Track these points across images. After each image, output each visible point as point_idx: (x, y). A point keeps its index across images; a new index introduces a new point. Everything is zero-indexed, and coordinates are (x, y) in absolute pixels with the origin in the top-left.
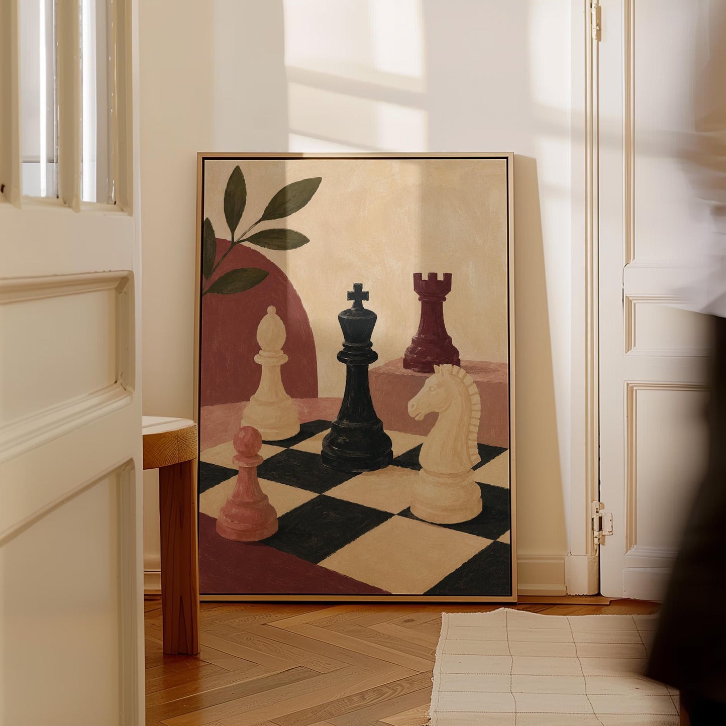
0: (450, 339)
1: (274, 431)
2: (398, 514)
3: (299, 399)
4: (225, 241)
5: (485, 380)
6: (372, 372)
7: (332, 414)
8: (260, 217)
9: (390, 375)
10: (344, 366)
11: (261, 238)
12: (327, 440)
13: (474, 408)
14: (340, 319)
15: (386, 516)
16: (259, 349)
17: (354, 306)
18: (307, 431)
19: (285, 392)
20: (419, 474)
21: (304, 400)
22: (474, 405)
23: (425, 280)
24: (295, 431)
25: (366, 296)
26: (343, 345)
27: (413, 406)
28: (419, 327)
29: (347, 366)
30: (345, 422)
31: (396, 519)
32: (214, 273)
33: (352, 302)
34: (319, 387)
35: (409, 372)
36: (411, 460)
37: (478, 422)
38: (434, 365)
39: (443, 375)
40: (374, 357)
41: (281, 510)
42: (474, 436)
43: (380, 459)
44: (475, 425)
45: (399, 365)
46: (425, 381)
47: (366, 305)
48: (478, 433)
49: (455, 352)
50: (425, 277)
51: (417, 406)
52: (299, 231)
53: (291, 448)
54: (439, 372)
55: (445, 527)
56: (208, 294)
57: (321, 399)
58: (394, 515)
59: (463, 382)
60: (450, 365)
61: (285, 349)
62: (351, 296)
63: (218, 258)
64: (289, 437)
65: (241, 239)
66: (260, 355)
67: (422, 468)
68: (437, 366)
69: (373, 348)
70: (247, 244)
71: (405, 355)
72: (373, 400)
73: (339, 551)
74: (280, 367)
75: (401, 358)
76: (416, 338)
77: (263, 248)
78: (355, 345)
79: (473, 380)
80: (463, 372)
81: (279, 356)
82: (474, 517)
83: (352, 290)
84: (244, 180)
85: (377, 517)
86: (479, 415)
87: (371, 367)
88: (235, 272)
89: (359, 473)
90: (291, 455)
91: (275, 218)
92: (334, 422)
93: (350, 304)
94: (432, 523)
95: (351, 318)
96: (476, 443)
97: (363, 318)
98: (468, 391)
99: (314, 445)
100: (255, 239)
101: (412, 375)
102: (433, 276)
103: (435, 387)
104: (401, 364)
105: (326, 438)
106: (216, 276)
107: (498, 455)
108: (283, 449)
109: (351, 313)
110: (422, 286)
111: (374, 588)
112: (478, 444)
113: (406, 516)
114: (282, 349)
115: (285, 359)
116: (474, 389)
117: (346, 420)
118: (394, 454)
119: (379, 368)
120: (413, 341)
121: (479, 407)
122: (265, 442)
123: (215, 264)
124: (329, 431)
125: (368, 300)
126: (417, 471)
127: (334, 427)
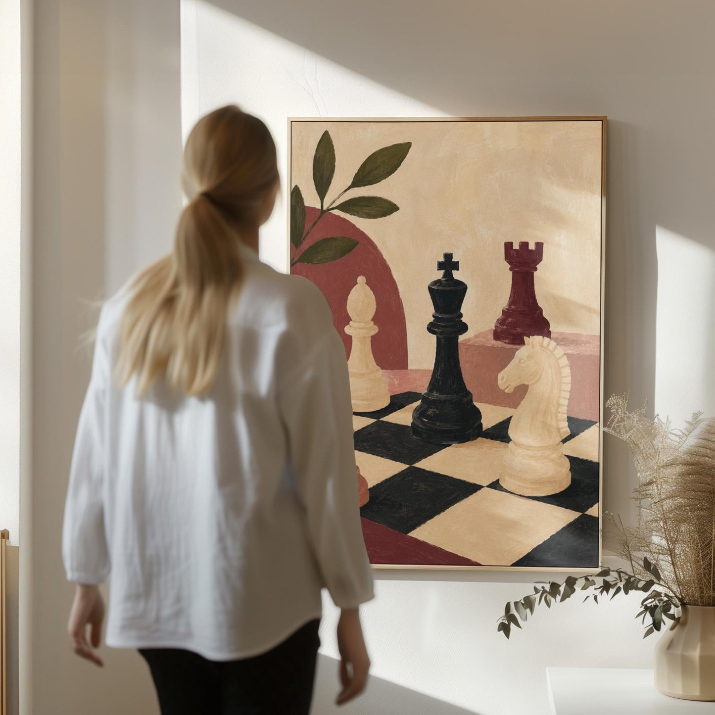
0: (541, 310)
1: (365, 403)
2: (487, 486)
3: (389, 371)
4: (314, 209)
5: (576, 353)
6: (462, 344)
7: (422, 386)
8: (350, 183)
9: (480, 347)
10: (434, 338)
11: (351, 206)
12: (417, 411)
13: (564, 380)
14: (430, 289)
15: (475, 488)
16: (349, 319)
17: (444, 276)
18: (397, 402)
19: (375, 364)
20: (508, 446)
21: (395, 371)
22: (563, 377)
23: (516, 250)
24: (385, 402)
25: (456, 266)
26: (434, 316)
27: (503, 378)
28: (510, 298)
29: (437, 338)
30: (435, 394)
31: (485, 490)
32: (304, 242)
33: (443, 272)
34: (409, 359)
35: (499, 344)
36: (500, 433)
37: (568, 395)
38: (525, 337)
39: (533, 347)
40: (464, 328)
41: (372, 481)
42: (564, 409)
43: (469, 431)
44: (564, 398)
45: (489, 336)
46: (515, 353)
47: (456, 275)
48: (568, 406)
49: (546, 324)
50: (516, 246)
51: (506, 379)
52: (390, 199)
53: (381, 419)
54: (529, 344)
55: (533, 500)
56: (298, 264)
57: (411, 370)
58: (483, 487)
59: (553, 354)
60: (541, 337)
61: (375, 320)
62: (441, 266)
63: (308, 226)
64: (379, 408)
65: (330, 208)
66: (350, 326)
67: (511, 440)
68: (527, 338)
69: (464, 319)
70: (336, 212)
71: (496, 326)
72: (463, 372)
73: (429, 522)
74: (370, 339)
75: (491, 329)
76: (506, 309)
77: (353, 216)
78: (444, 316)
79: (563, 353)
80: (553, 344)
81: (370, 327)
82: (562, 489)
83: (442, 259)
84: (333, 146)
85: (467, 489)
86: (569, 387)
87: (461, 338)
88: (325, 241)
89: (449, 445)
90: (381, 426)
91: (364, 185)
92: (424, 394)
93: (440, 275)
94: (521, 496)
95: (441, 288)
96: (566, 416)
97: (453, 288)
98: (558, 364)
99: (404, 417)
100: (344, 207)
101: (502, 347)
102: (524, 245)
103: (525, 358)
104: (491, 336)
105: (416, 410)
106: (305, 245)
107: (587, 428)
108: (373, 421)
109: (441, 284)
110: (513, 255)
111: (463, 558)
112: (568, 418)
113: (495, 488)
114: (372, 320)
115: (375, 330)
116: (564, 361)
117: (436, 392)
118: (483, 426)
119: (469, 340)
120: (504, 312)
121: (569, 379)
122: (356, 414)
123: (305, 233)
124: (419, 403)
125: (458, 270)
126: (507, 444)
127: (425, 399)
